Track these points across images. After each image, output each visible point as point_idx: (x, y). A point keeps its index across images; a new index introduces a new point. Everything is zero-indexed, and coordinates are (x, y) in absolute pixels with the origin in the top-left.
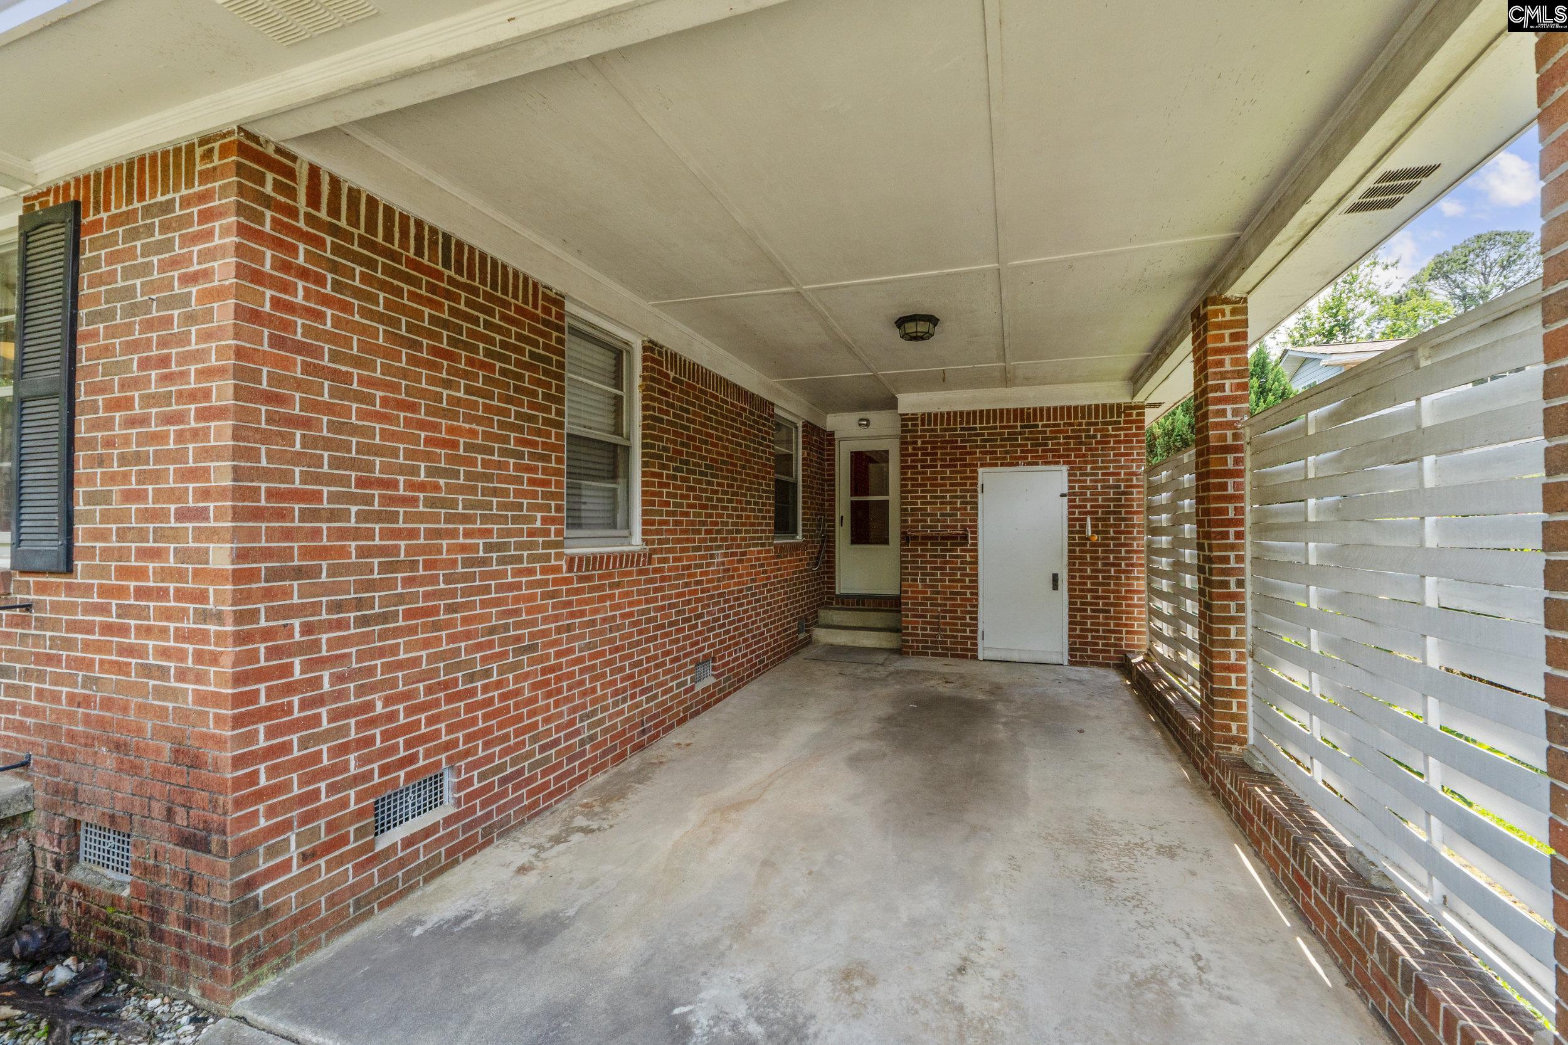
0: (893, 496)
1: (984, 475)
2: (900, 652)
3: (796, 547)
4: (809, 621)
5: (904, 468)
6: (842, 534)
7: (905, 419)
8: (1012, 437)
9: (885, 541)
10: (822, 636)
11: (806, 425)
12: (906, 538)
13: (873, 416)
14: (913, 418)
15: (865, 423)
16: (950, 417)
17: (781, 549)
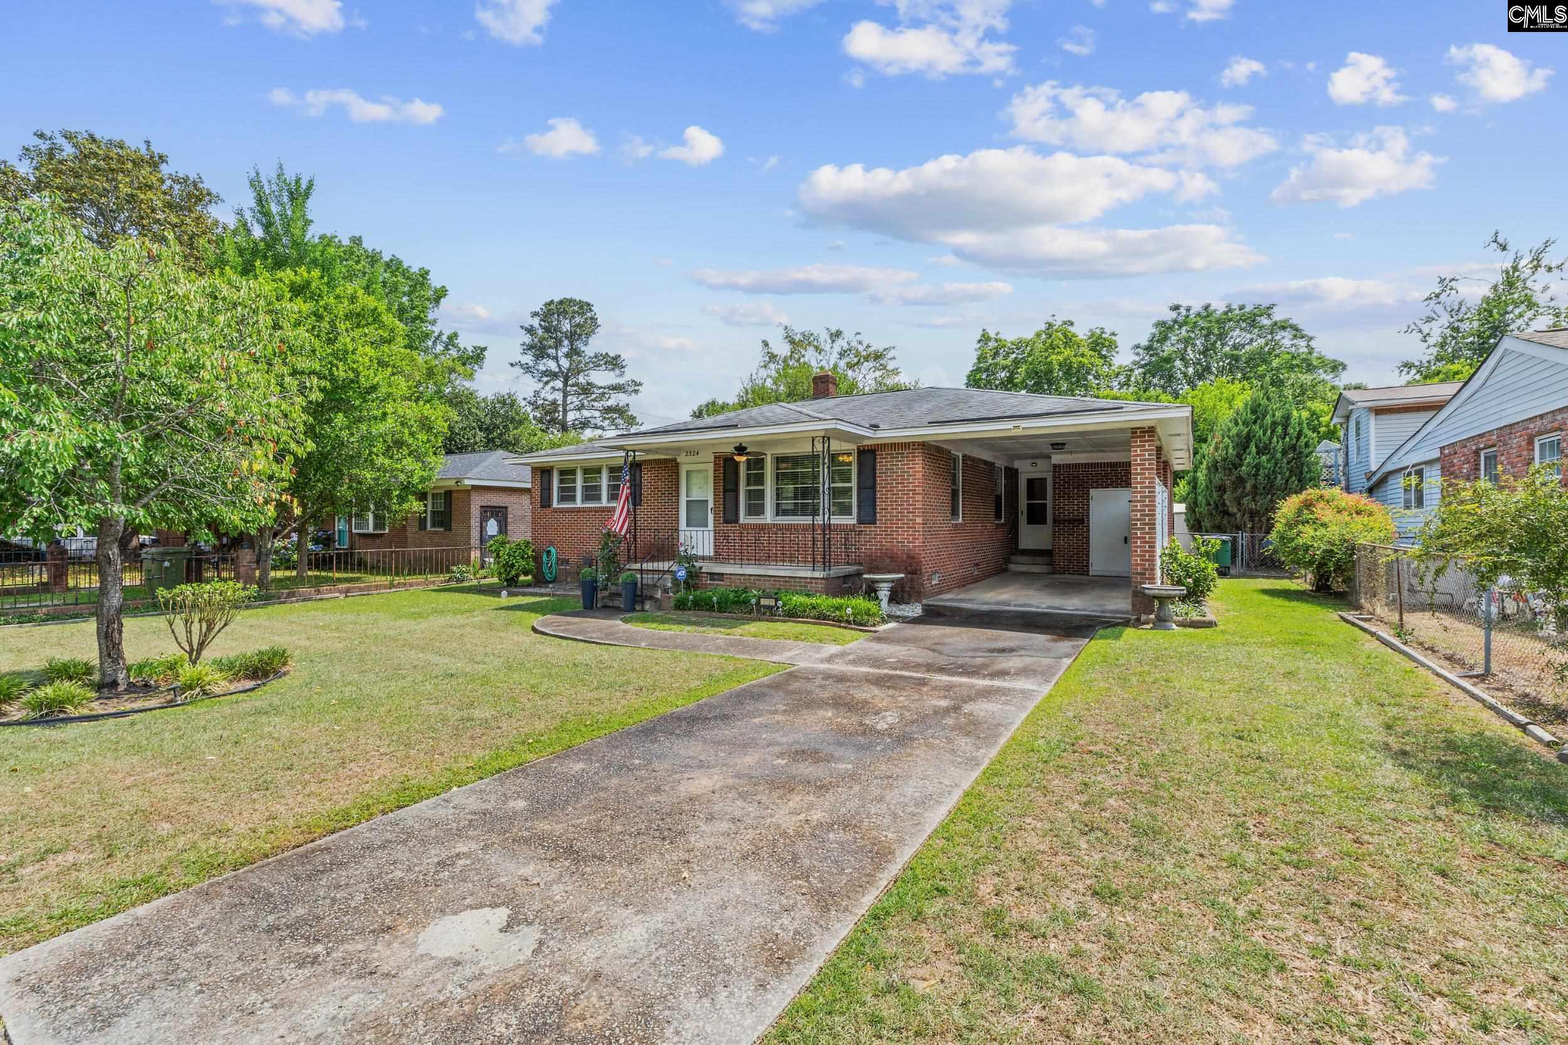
0: (1049, 502)
1: (1093, 492)
2: (1053, 573)
3: (1002, 525)
4: (1007, 561)
5: (1054, 488)
6: (1023, 519)
7: (1055, 466)
8: (1106, 475)
9: (1044, 522)
10: (1012, 567)
11: (1006, 468)
12: (1055, 521)
13: (1040, 462)
14: (1059, 466)
15: (1034, 464)
16: (1077, 466)
17: (997, 525)
